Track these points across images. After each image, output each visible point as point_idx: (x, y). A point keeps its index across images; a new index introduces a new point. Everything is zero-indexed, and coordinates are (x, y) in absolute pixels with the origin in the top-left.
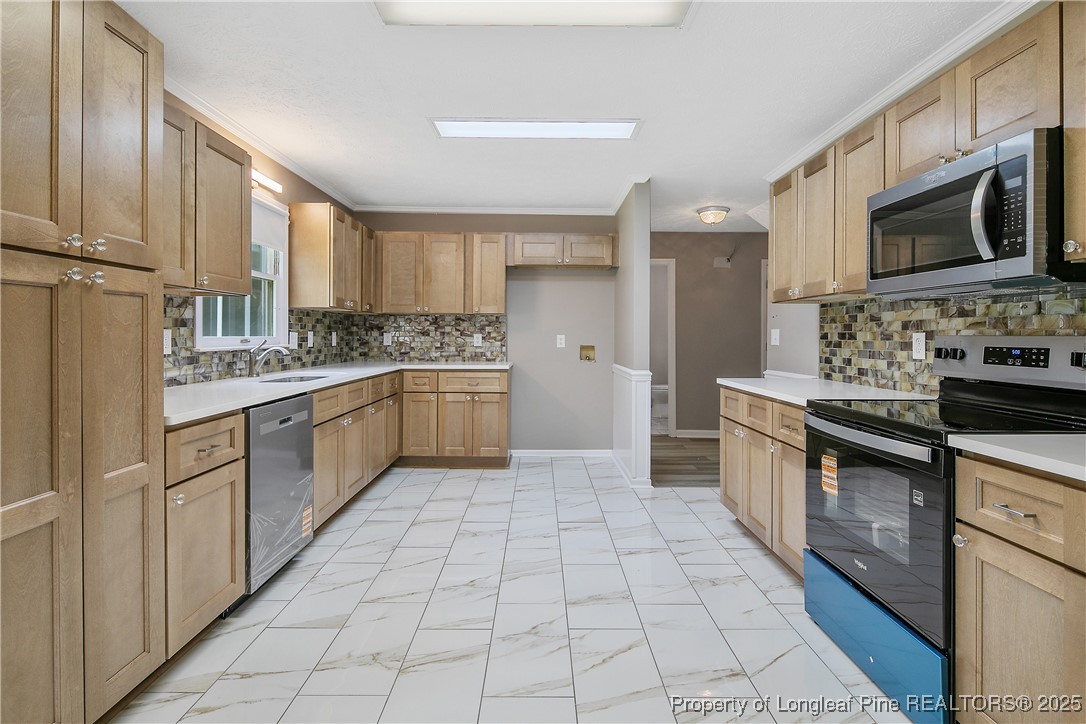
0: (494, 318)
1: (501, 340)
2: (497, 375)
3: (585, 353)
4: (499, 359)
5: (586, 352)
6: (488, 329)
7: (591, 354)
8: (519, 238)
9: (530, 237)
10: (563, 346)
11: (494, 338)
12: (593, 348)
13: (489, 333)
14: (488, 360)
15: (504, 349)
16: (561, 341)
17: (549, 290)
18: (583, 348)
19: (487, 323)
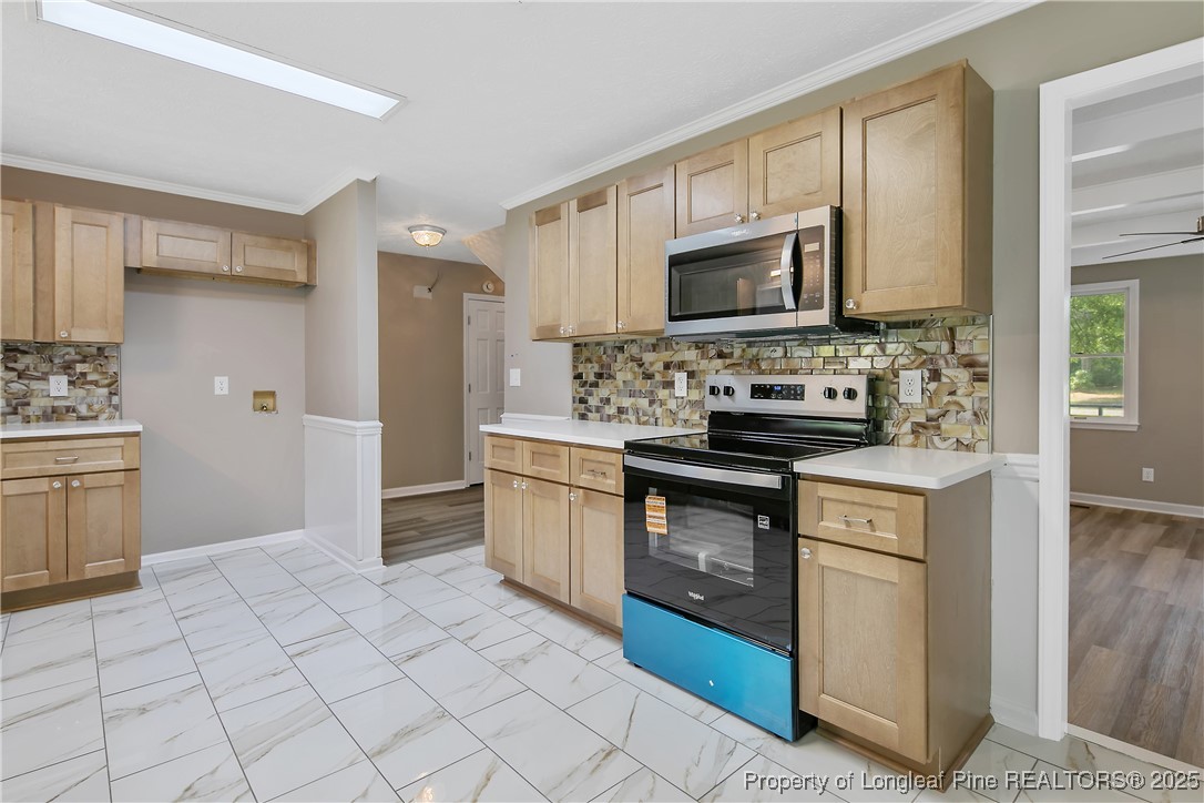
0: (94, 351)
1: (109, 385)
2: (120, 441)
3: (260, 401)
4: (105, 416)
5: (264, 400)
6: (80, 368)
7: (269, 402)
8: (150, 227)
9: (170, 227)
10: (226, 392)
11: (96, 383)
12: (272, 394)
13: (84, 375)
14: (82, 418)
15: (115, 400)
16: (221, 385)
17: (196, 308)
18: (257, 394)
19: (78, 357)
